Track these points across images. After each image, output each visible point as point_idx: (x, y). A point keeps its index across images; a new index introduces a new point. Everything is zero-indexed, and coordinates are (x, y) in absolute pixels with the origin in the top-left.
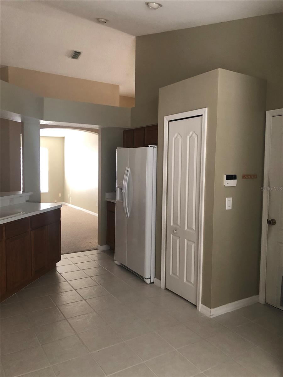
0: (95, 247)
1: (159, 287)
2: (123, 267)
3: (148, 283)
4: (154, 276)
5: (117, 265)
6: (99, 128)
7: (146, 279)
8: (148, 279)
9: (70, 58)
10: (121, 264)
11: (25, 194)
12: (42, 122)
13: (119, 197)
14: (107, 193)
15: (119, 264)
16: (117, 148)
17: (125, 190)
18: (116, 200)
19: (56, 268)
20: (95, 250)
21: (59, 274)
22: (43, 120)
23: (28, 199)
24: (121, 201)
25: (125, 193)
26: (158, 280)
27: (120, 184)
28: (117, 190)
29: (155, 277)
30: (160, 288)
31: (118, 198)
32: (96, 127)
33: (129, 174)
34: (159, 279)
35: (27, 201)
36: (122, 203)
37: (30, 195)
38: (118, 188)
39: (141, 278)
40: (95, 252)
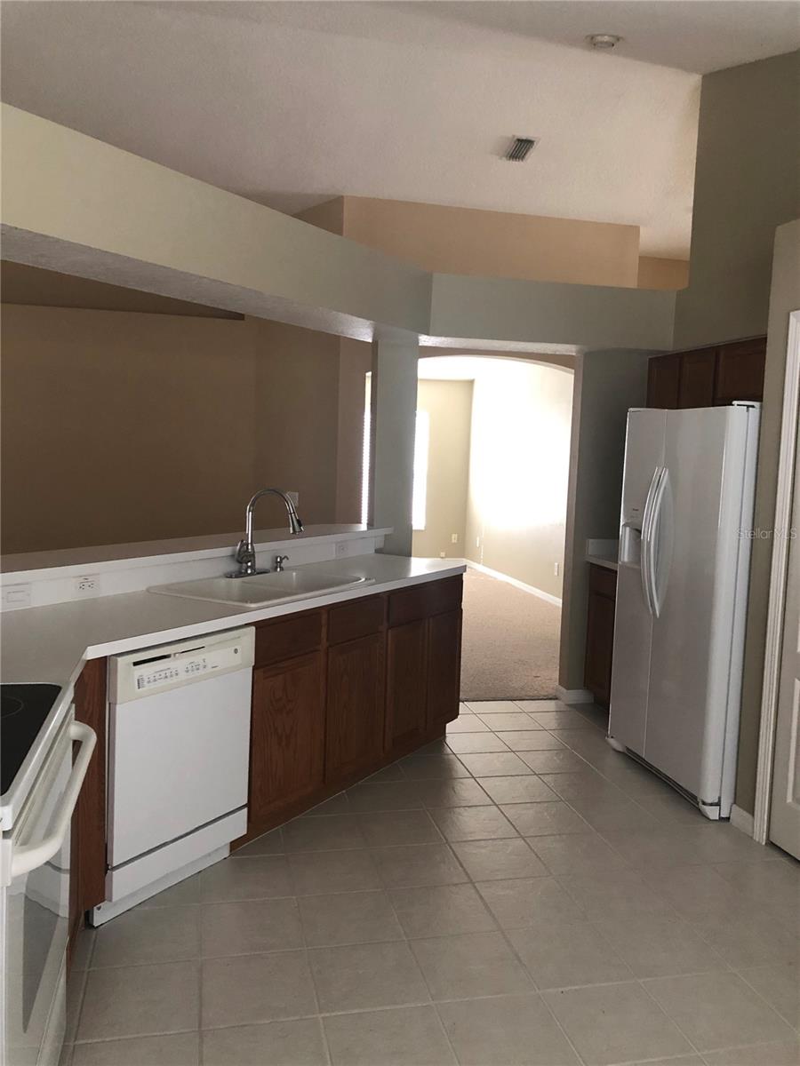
0: (551, 692)
1: (748, 836)
2: (633, 759)
3: (711, 818)
4: (731, 801)
5: (614, 750)
6: (578, 352)
7: (704, 803)
8: (711, 805)
9: (504, 158)
10: (628, 749)
11: (373, 532)
12: (425, 340)
13: (629, 555)
14: (591, 541)
15: (621, 750)
16: (631, 409)
17: (649, 533)
18: (620, 563)
19: (445, 737)
20: (550, 699)
21: (453, 756)
22: (428, 334)
23: (380, 545)
24: (636, 567)
25: (649, 543)
26: (745, 814)
27: (632, 517)
28: (625, 534)
29: (735, 803)
30: (752, 838)
31: (625, 555)
32: (569, 349)
33: (665, 488)
34: (749, 812)
35: (377, 551)
36: (639, 573)
37: (386, 535)
38: (628, 529)
39: (689, 801)
40: (551, 705)
